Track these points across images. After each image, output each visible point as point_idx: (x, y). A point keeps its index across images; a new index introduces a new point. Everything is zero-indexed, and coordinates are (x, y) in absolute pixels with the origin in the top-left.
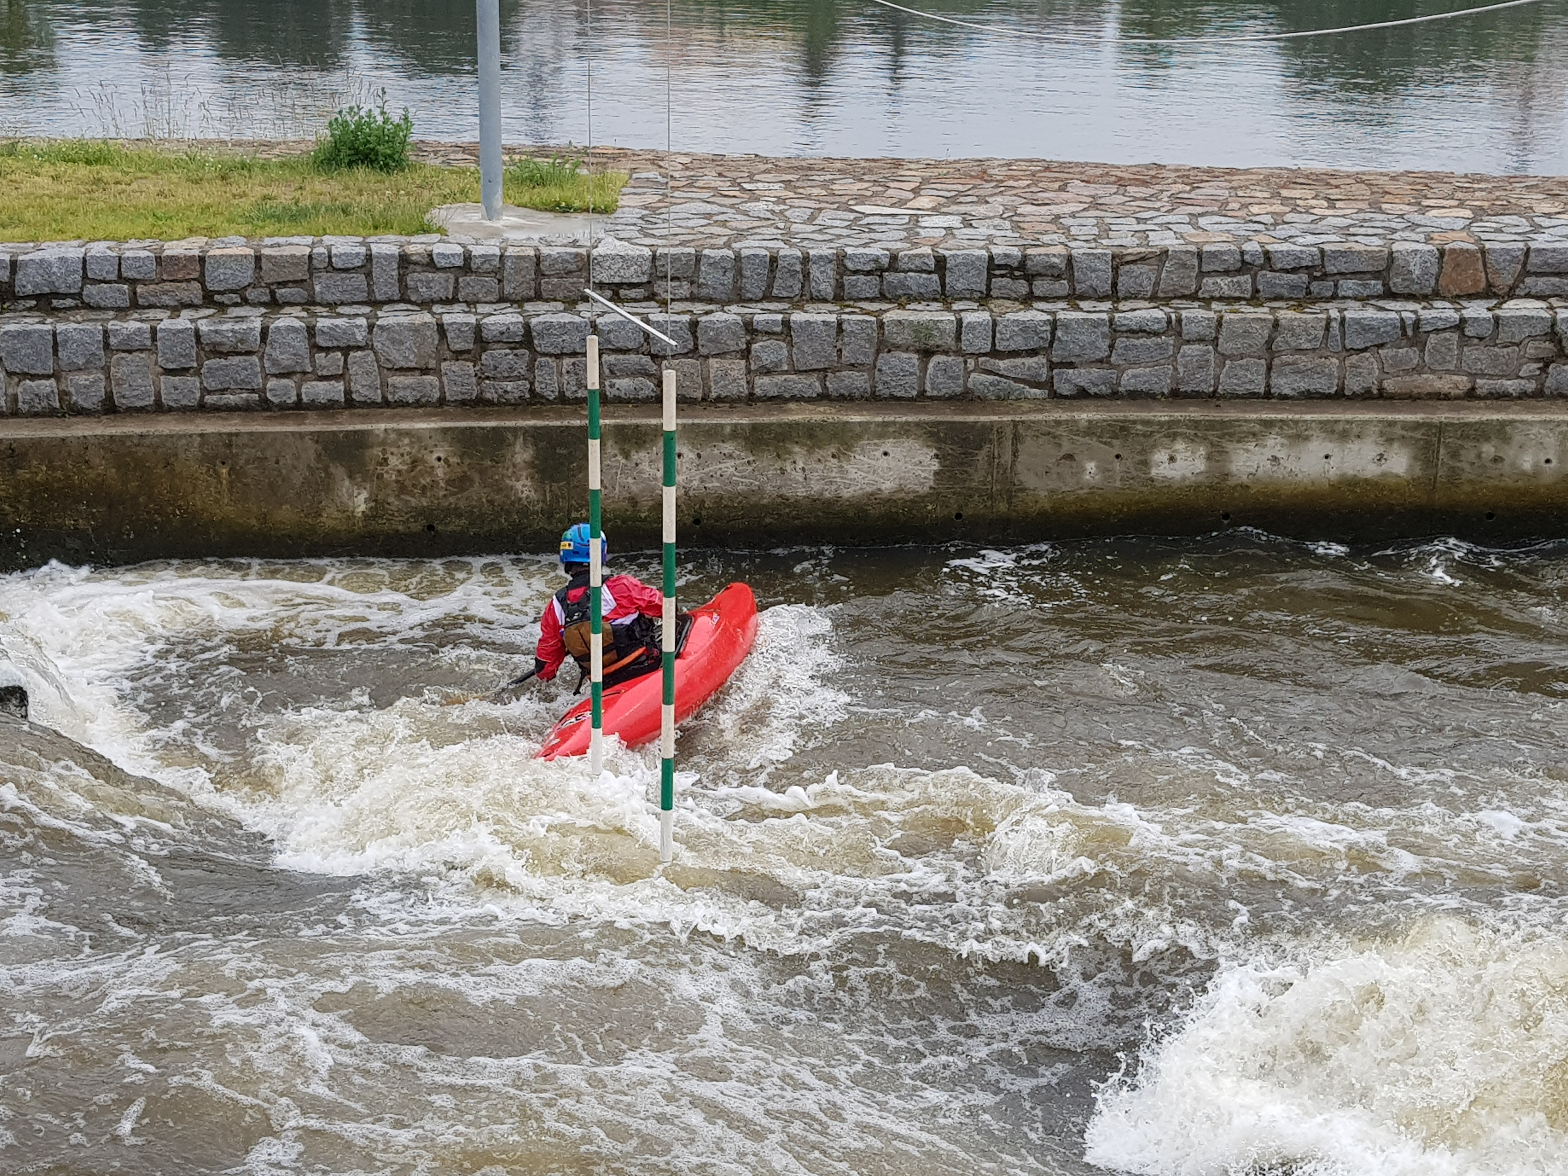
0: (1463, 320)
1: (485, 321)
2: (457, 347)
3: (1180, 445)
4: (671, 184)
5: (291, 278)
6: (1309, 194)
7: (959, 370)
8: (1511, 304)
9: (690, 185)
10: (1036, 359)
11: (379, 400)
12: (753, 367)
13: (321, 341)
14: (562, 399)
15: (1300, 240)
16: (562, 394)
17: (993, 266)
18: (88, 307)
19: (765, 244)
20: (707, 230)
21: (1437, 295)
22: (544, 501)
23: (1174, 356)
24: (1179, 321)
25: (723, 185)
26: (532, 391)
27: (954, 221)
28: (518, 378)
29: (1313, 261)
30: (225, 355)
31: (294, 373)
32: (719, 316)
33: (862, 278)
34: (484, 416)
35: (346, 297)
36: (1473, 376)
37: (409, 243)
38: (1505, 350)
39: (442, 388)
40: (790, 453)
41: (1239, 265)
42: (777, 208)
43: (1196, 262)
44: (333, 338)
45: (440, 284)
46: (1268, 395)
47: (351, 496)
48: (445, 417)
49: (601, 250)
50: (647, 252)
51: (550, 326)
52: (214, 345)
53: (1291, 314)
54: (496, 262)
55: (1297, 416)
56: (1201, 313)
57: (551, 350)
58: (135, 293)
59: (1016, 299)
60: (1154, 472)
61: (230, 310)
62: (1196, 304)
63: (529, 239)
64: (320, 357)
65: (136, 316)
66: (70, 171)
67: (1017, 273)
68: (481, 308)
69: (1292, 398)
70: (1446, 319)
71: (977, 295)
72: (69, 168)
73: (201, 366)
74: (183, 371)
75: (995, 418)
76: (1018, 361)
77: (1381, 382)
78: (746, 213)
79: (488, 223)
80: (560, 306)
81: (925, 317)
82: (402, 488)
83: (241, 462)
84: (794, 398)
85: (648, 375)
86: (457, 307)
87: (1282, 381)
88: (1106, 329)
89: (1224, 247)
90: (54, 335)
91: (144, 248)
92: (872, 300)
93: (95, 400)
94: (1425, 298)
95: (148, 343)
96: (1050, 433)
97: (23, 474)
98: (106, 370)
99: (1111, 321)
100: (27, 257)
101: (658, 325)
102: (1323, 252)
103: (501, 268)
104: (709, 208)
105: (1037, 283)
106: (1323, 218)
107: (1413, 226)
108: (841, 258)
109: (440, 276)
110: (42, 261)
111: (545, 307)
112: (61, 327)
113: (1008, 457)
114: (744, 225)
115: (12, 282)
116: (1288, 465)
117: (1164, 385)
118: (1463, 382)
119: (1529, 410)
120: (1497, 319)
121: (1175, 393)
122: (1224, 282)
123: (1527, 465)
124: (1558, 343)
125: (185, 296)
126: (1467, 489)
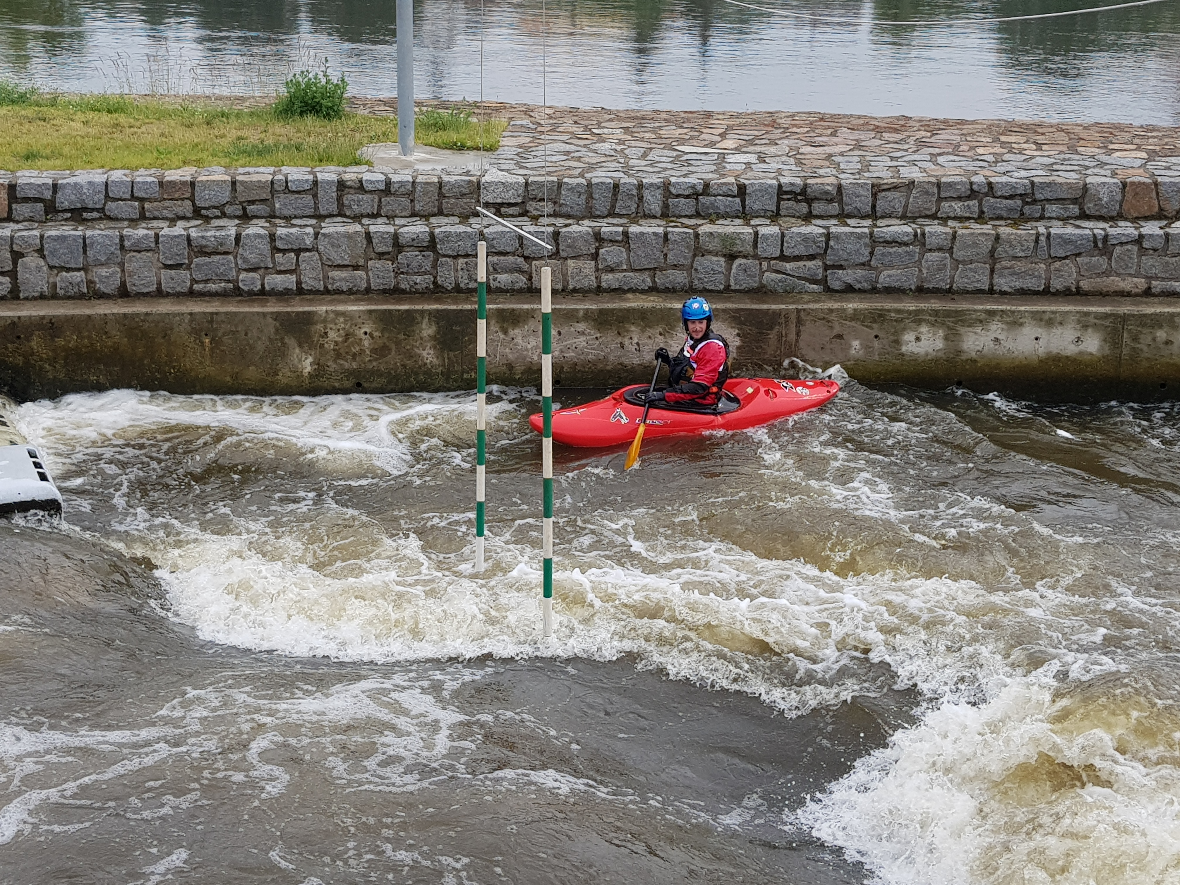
1: (401, 230)
2: (380, 250)
3: (924, 329)
4: (539, 129)
5: (257, 198)
6: (1022, 139)
7: (756, 270)
8: (1177, 224)
9: (554, 130)
10: (814, 262)
11: (322, 289)
12: (600, 267)
13: (280, 245)
14: (458, 289)
15: (1016, 174)
16: (457, 285)
17: (782, 192)
18: (110, 218)
19: (610, 174)
20: (567, 163)
21: (1120, 216)
22: (443, 365)
23: (920, 261)
24: (923, 234)
25: (578, 130)
26: (435, 283)
27: (752, 158)
28: (425, 273)
29: (1026, 190)
30: (209, 254)
31: (259, 268)
32: (575, 228)
33: (683, 200)
34: (399, 302)
35: (298, 212)
36: (1149, 278)
37: (345, 172)
38: (1174, 259)
39: (368, 281)
40: (628, 331)
41: (969, 192)
42: (619, 148)
43: (936, 191)
44: (288, 242)
45: (368, 204)
46: (991, 291)
47: (300, 361)
48: (370, 301)
49: (487, 178)
50: (521, 180)
51: (448, 235)
52: (202, 247)
53: (1009, 230)
54: (409, 187)
55: (1014, 308)
56: (940, 229)
57: (450, 252)
58: (143, 208)
59: (799, 217)
60: (904, 349)
61: (213, 221)
62: (936, 222)
63: (434, 170)
64: (279, 256)
65: (144, 225)
66: (96, 118)
67: (799, 197)
68: (398, 221)
69: (1009, 294)
70: (1128, 235)
71: (769, 214)
72: (96, 115)
73: (191, 262)
74: (177, 266)
75: (783, 306)
76: (801, 264)
77: (1078, 282)
78: (595, 151)
79: (403, 158)
80: (457, 220)
81: (730, 230)
82: (338, 355)
83: (220, 334)
84: (631, 290)
85: (523, 272)
86: (380, 220)
87: (1002, 281)
88: (867, 240)
89: (958, 179)
90: (84, 239)
91: (150, 175)
92: (690, 217)
93: (113, 287)
94: (1111, 219)
95: (153, 245)
96: (825, 318)
97: (60, 342)
98: (122, 265)
99: (871, 234)
100: (64, 181)
102: (1032, 183)
103: (413, 192)
104: (568, 147)
105: (815, 205)
106: (1032, 157)
107: (1102, 165)
108: (666, 185)
109: (367, 197)
110: (75, 184)
111: (446, 221)
112: (89, 233)
113: (793, 336)
114: (594, 160)
115: (53, 200)
116: (1007, 345)
117: (912, 283)
118: (1141, 283)
120: (1168, 235)
121: (920, 289)
122: (957, 205)
125: (180, 210)
126: (1145, 364)
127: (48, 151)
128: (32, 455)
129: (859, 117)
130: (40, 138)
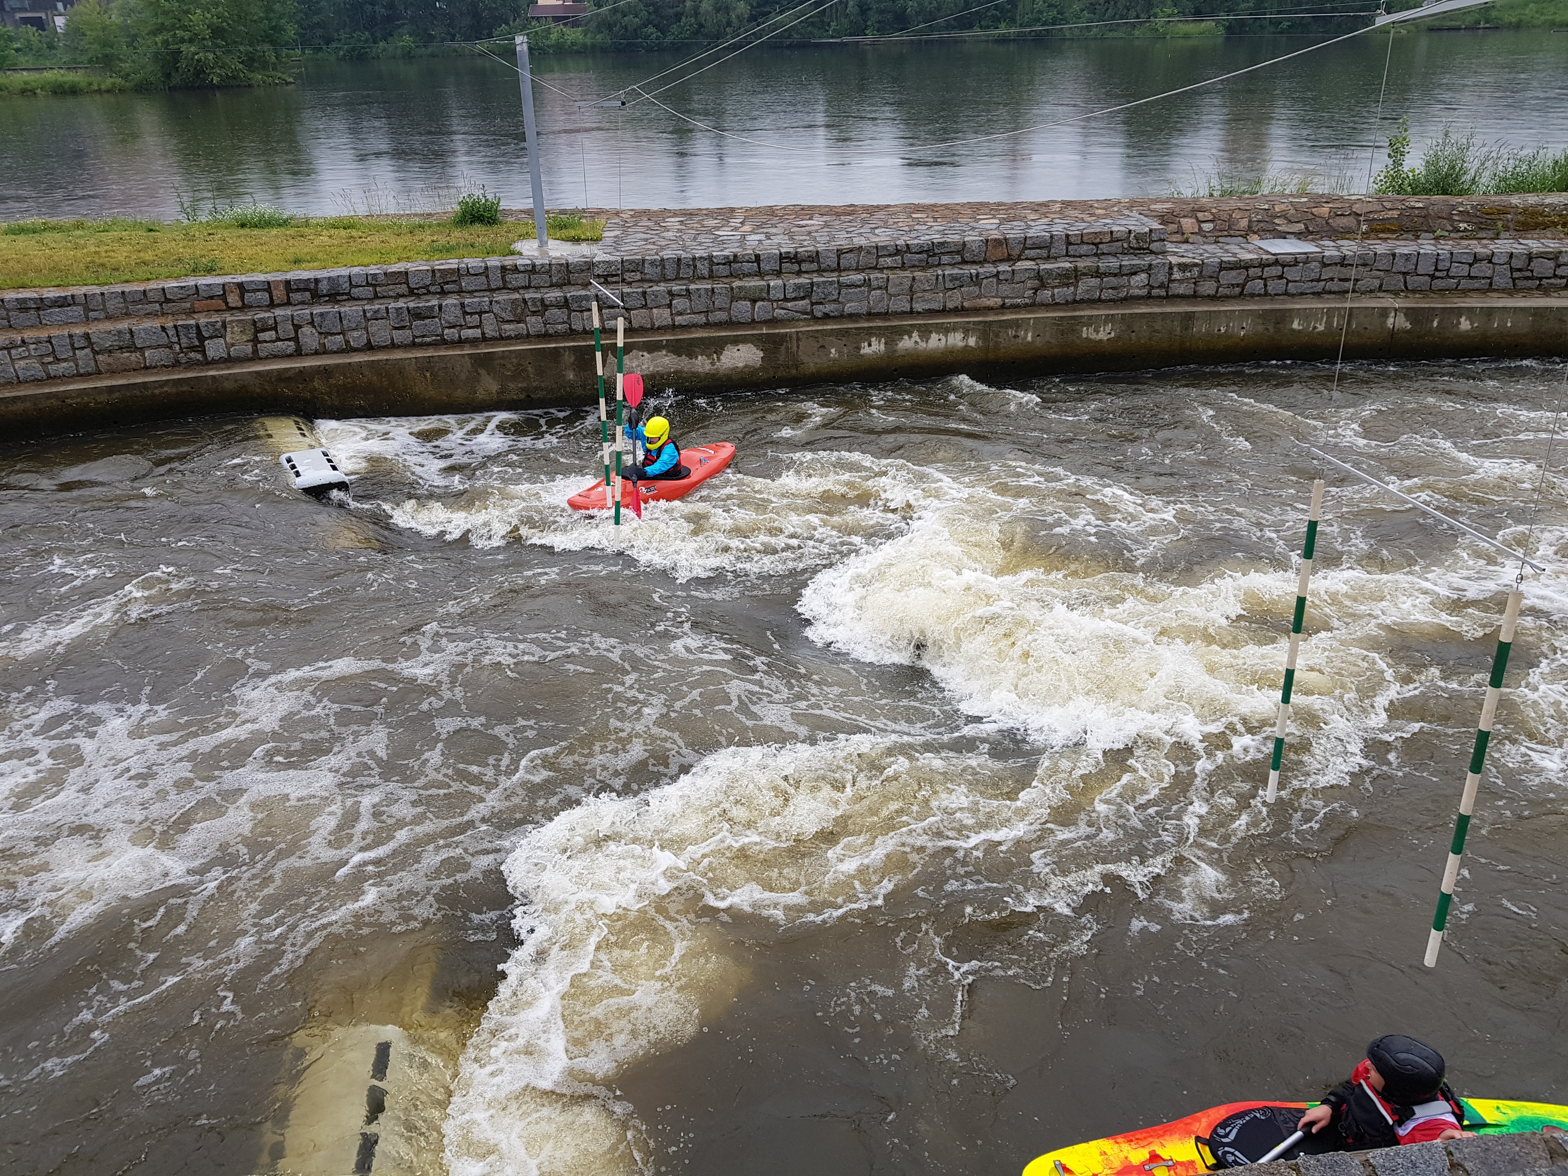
0: (998, 272)
1: (545, 296)
2: (533, 309)
3: (873, 339)
4: (626, 225)
5: (450, 280)
6: (925, 216)
7: (770, 308)
8: (1019, 263)
9: (636, 225)
10: (805, 301)
11: (498, 337)
12: (673, 312)
13: (467, 310)
14: (583, 332)
15: (922, 238)
16: (583, 329)
17: (783, 258)
18: (355, 299)
19: (674, 252)
20: (647, 246)
21: (986, 261)
23: (868, 296)
24: (869, 279)
25: (651, 224)
26: (570, 329)
27: (762, 237)
28: (563, 323)
29: (929, 247)
30: (423, 318)
31: (456, 326)
32: (655, 288)
33: (721, 267)
34: (549, 342)
35: (478, 288)
36: (1003, 298)
37: (505, 260)
38: (1018, 285)
39: (528, 329)
40: (694, 353)
41: (896, 251)
42: (678, 234)
43: (875, 252)
44: (473, 308)
45: (522, 279)
46: (911, 312)
47: (489, 384)
48: (530, 343)
49: (597, 259)
50: (619, 259)
51: (574, 297)
52: (417, 314)
53: (920, 273)
54: (548, 267)
55: (926, 322)
56: (879, 275)
57: (576, 308)
58: (376, 291)
59: (794, 273)
60: (862, 352)
61: (422, 297)
62: (877, 271)
63: (562, 255)
64: (468, 317)
65: (377, 302)
66: (336, 233)
67: (793, 261)
68: (542, 290)
69: (923, 313)
70: (991, 272)
71: (776, 272)
72: (336, 231)
73: (412, 324)
74: (403, 328)
75: (788, 330)
76: (797, 302)
77: (962, 303)
78: (663, 238)
79: (542, 248)
80: (579, 287)
81: (752, 284)
82: (512, 378)
83: (436, 370)
84: (694, 326)
86: (531, 290)
87: (917, 305)
88: (836, 285)
89: (888, 243)
90: (340, 313)
91: (377, 269)
92: (727, 277)
93: (362, 344)
94: (981, 263)
95: (385, 315)
96: (813, 336)
97: (333, 381)
99: (838, 281)
100: (323, 276)
102: (933, 243)
103: (550, 270)
104: (645, 236)
105: (803, 265)
106: (932, 227)
107: (973, 229)
108: (710, 257)
109: (520, 275)
110: (329, 278)
111: (573, 288)
112: (342, 310)
113: (795, 349)
114: (663, 243)
115: (316, 290)
116: (923, 345)
117: (864, 310)
118: (999, 301)
119: (1029, 312)
120: (1013, 271)
121: (869, 314)
122: (889, 260)
123: (1029, 338)
124: (1041, 280)
125: (400, 291)
126: (1003, 351)
127: (308, 258)
128: (325, 454)
129: (826, 206)
130: (301, 248)
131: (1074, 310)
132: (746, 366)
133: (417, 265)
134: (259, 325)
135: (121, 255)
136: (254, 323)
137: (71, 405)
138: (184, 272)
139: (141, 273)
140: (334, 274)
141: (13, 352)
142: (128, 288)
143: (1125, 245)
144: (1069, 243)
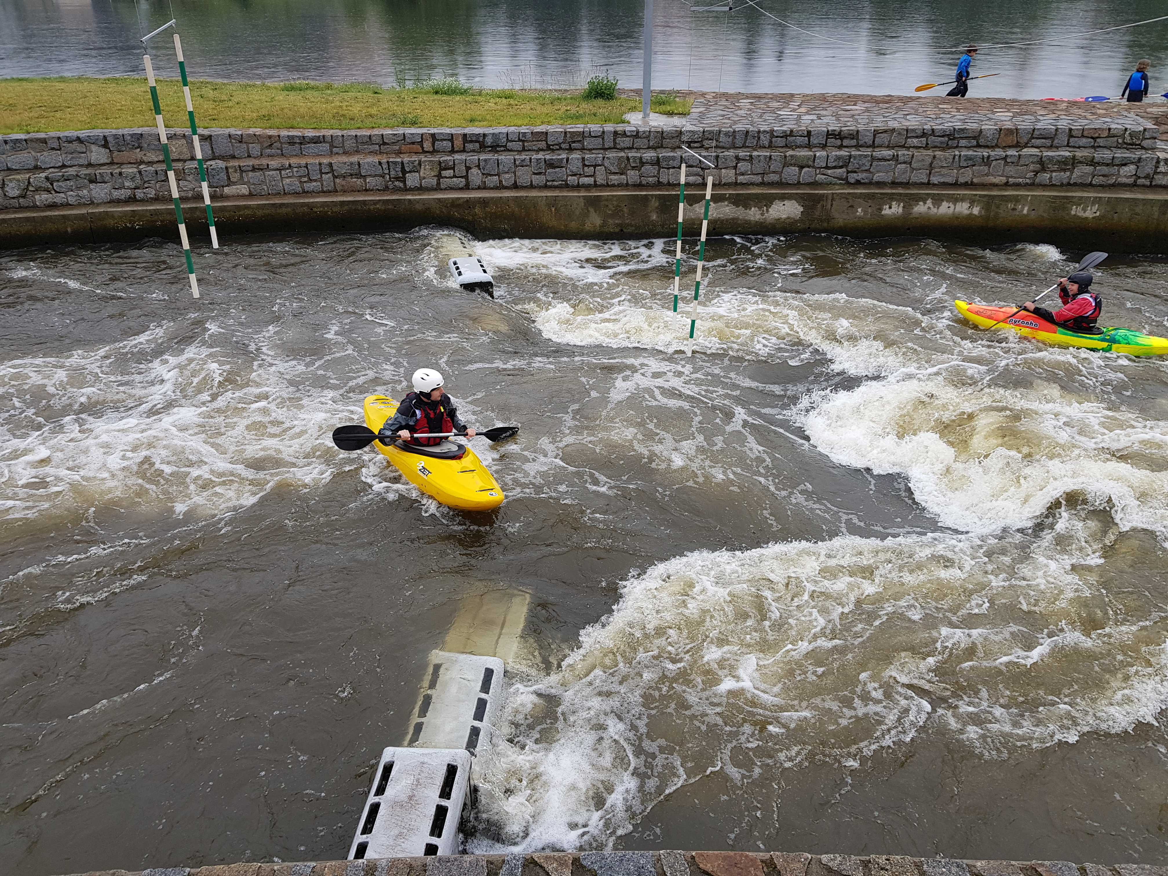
1: (643, 155)
2: (633, 165)
3: (894, 203)
4: (709, 104)
5: (576, 140)
7: (813, 174)
8: (1025, 150)
9: (716, 104)
10: (842, 170)
11: (605, 184)
12: (738, 172)
13: (586, 163)
14: (670, 184)
15: (946, 124)
16: (670, 182)
17: (830, 134)
18: (509, 150)
19: (744, 126)
20: (723, 121)
21: (997, 146)
23: (894, 169)
24: (897, 155)
25: (728, 104)
26: (658, 181)
27: (814, 117)
28: (654, 176)
29: (950, 132)
30: (554, 167)
31: (577, 174)
32: (726, 153)
33: (779, 139)
34: (641, 191)
35: (595, 147)
36: (1008, 177)
37: (617, 127)
38: (1022, 167)
39: (627, 180)
40: (749, 205)
41: (922, 134)
42: (748, 113)
43: (905, 133)
44: (590, 162)
45: (628, 142)
46: (929, 183)
48: (628, 190)
49: (685, 129)
50: (701, 129)
51: (666, 157)
52: (551, 164)
53: (940, 153)
54: (648, 134)
55: (940, 192)
56: (906, 152)
57: (666, 166)
58: (524, 145)
59: (836, 147)
60: (883, 212)
61: (556, 151)
62: (904, 149)
63: (659, 125)
64: (586, 169)
65: (524, 153)
66: (500, 101)
67: (837, 137)
68: (642, 151)
69: (937, 185)
70: (1000, 156)
71: (822, 145)
73: (546, 171)
74: (540, 174)
75: (825, 192)
76: (836, 170)
77: (972, 179)
78: (737, 115)
79: (645, 119)
80: (670, 150)
81: (802, 153)
82: (613, 216)
83: (559, 206)
84: (752, 184)
85: (700, 176)
86: (633, 151)
87: (934, 179)
88: (869, 159)
89: (917, 127)
90: (498, 160)
91: (527, 129)
92: (782, 147)
93: (511, 184)
94: (993, 147)
95: (529, 163)
96: (845, 197)
97: (488, 209)
99: (872, 155)
100: (489, 132)
101: (705, 157)
102: (954, 129)
103: (649, 136)
104: (722, 113)
105: (845, 141)
106: (954, 116)
107: (990, 119)
108: (772, 131)
109: (628, 139)
110: (493, 134)
111: (664, 150)
112: (500, 158)
113: (829, 206)
114: (736, 119)
115: (484, 141)
116: (934, 210)
117: (889, 180)
118: (1004, 180)
119: (1029, 190)
120: (1020, 155)
121: (893, 183)
122: (915, 141)
123: (1025, 212)
124: (1043, 165)
125: (541, 146)
126: (1001, 220)
127: (480, 118)
128: (480, 262)
129: (868, 96)
130: (476, 111)
131: (1067, 191)
132: (788, 218)
133: (555, 128)
134: (443, 165)
135: (356, 109)
136: (440, 163)
137: (316, 212)
138: (396, 124)
139: (368, 122)
140: (496, 131)
141: (283, 172)
142: (359, 133)
143: (1120, 141)
144: (1071, 136)
